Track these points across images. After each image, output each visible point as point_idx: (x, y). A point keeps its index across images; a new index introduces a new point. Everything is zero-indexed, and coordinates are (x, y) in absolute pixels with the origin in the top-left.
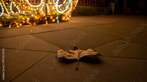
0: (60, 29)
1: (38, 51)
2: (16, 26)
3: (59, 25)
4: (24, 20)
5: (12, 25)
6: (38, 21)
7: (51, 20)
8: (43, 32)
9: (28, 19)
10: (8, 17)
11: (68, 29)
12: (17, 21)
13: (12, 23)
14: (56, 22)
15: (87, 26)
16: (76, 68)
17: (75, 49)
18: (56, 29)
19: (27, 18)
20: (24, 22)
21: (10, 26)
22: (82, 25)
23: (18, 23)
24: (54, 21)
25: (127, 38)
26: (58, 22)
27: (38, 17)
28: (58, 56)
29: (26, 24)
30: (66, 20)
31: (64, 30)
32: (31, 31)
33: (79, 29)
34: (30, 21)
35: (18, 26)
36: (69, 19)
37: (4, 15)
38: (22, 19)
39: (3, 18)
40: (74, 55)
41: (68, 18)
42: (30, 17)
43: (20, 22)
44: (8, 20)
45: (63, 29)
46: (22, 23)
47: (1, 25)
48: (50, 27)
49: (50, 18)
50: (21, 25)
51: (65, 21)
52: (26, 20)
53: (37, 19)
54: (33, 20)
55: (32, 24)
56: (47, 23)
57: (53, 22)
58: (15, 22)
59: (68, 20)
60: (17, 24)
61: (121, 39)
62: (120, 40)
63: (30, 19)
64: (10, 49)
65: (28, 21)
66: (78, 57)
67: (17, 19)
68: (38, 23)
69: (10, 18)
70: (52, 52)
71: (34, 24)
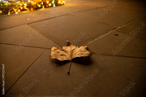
0: (56, 16)
1: (34, 47)
2: (15, 12)
3: (55, 10)
4: (21, 6)
5: (11, 11)
6: (35, 6)
7: (48, 5)
8: (39, 20)
9: (26, 5)
10: (6, 4)
11: (63, 15)
12: (15, 7)
13: (11, 10)
14: (52, 6)
15: (82, 11)
16: (68, 73)
17: (68, 44)
18: (52, 16)
19: (24, 4)
20: (22, 8)
21: (9, 13)
22: (77, 10)
23: (17, 9)
24: (50, 5)
25: (119, 27)
26: (54, 6)
27: (35, 2)
28: (51, 57)
29: (24, 10)
30: (62, 3)
31: (60, 16)
32: (28, 19)
33: (74, 16)
34: (27, 7)
35: (16, 13)
36: (65, 3)
37: (3, 2)
38: (19, 6)
39: (2, 5)
40: (66, 53)
41: (63, 2)
42: (27, 3)
43: (18, 8)
44: (6, 7)
45: (58, 16)
46: (20, 9)
47: (1, 12)
48: (46, 13)
49: (46, 2)
50: (19, 11)
51: (61, 5)
52: (23, 6)
53: (34, 5)
54: (30, 5)
55: (30, 10)
56: (43, 8)
57: (49, 7)
58: (14, 9)
59: (63, 4)
60: (15, 10)
61: (114, 29)
62: (112, 30)
63: (27, 4)
64: (8, 45)
65: (25, 6)
66: (70, 58)
67: (15, 5)
68: (35, 8)
69: (8, 5)
70: (46, 49)
71: (32, 9)
